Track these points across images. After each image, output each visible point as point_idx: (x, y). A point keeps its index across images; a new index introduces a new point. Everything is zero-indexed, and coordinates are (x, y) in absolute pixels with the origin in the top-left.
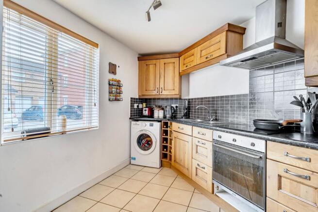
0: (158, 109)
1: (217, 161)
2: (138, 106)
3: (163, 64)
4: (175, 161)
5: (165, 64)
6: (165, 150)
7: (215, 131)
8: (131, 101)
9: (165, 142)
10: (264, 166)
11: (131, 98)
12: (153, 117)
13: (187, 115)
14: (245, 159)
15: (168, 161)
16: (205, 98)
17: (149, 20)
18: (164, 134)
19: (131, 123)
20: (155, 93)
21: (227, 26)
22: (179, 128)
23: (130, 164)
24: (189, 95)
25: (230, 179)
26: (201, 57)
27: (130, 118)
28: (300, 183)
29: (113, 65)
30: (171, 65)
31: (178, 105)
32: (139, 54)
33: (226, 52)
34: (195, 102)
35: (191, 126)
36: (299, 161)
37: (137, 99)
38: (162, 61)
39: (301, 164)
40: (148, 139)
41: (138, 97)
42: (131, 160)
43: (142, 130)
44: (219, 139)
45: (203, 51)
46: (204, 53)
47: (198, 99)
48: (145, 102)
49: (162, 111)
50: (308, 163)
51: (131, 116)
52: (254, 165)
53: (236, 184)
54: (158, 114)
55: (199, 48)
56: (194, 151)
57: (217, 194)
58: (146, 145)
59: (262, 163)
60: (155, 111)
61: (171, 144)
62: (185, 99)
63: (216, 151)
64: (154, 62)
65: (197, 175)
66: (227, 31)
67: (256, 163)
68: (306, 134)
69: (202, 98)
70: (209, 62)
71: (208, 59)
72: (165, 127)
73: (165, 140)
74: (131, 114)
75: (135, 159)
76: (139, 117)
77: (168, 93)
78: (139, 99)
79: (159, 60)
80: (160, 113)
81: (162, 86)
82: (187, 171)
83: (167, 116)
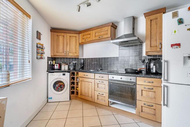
0: (64, 64)
1: (111, 90)
2: (51, 63)
3: (69, 37)
4: (81, 94)
5: (70, 36)
6: (73, 89)
7: (109, 75)
8: (48, 59)
9: (73, 84)
10: (135, 88)
11: (48, 57)
12: (61, 70)
13: (82, 68)
14: (126, 86)
15: (75, 95)
16: (94, 58)
17: (79, 11)
18: (72, 80)
19: (48, 74)
20: (63, 54)
21: (111, 24)
22: (84, 75)
23: (48, 102)
24: (83, 56)
25: (119, 97)
26: (95, 36)
27: (47, 71)
28: (150, 91)
29: (39, 33)
30: (74, 38)
31: (76, 62)
32: (51, 28)
33: (111, 36)
34: (88, 60)
35: (94, 74)
36: (150, 83)
37: (50, 58)
38: (69, 35)
39: (150, 84)
40: (61, 84)
41: (50, 57)
42: (48, 99)
43: (58, 78)
44: (113, 79)
45: (97, 33)
46: (97, 34)
47: (90, 59)
48: (54, 60)
49: (67, 66)
50: (152, 84)
51: (48, 69)
52: (131, 88)
53: (122, 98)
54: (65, 67)
55: (94, 31)
56: (96, 87)
57: (110, 106)
58: (59, 88)
59: (134, 87)
60: (62, 66)
61: (78, 85)
62: (81, 59)
63: (111, 85)
64: (63, 34)
65: (98, 99)
66: (111, 26)
67: (132, 87)
68: (144, 74)
69: (92, 59)
70: (100, 40)
71: (100, 38)
72: (73, 75)
73: (73, 83)
74: (48, 68)
75: (51, 98)
76: (51, 70)
77: (72, 55)
78: (51, 58)
79: (66, 34)
80: (66, 67)
81: (68, 50)
82: (91, 98)
83: (71, 68)
